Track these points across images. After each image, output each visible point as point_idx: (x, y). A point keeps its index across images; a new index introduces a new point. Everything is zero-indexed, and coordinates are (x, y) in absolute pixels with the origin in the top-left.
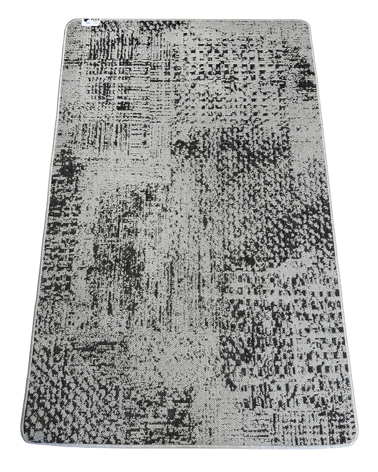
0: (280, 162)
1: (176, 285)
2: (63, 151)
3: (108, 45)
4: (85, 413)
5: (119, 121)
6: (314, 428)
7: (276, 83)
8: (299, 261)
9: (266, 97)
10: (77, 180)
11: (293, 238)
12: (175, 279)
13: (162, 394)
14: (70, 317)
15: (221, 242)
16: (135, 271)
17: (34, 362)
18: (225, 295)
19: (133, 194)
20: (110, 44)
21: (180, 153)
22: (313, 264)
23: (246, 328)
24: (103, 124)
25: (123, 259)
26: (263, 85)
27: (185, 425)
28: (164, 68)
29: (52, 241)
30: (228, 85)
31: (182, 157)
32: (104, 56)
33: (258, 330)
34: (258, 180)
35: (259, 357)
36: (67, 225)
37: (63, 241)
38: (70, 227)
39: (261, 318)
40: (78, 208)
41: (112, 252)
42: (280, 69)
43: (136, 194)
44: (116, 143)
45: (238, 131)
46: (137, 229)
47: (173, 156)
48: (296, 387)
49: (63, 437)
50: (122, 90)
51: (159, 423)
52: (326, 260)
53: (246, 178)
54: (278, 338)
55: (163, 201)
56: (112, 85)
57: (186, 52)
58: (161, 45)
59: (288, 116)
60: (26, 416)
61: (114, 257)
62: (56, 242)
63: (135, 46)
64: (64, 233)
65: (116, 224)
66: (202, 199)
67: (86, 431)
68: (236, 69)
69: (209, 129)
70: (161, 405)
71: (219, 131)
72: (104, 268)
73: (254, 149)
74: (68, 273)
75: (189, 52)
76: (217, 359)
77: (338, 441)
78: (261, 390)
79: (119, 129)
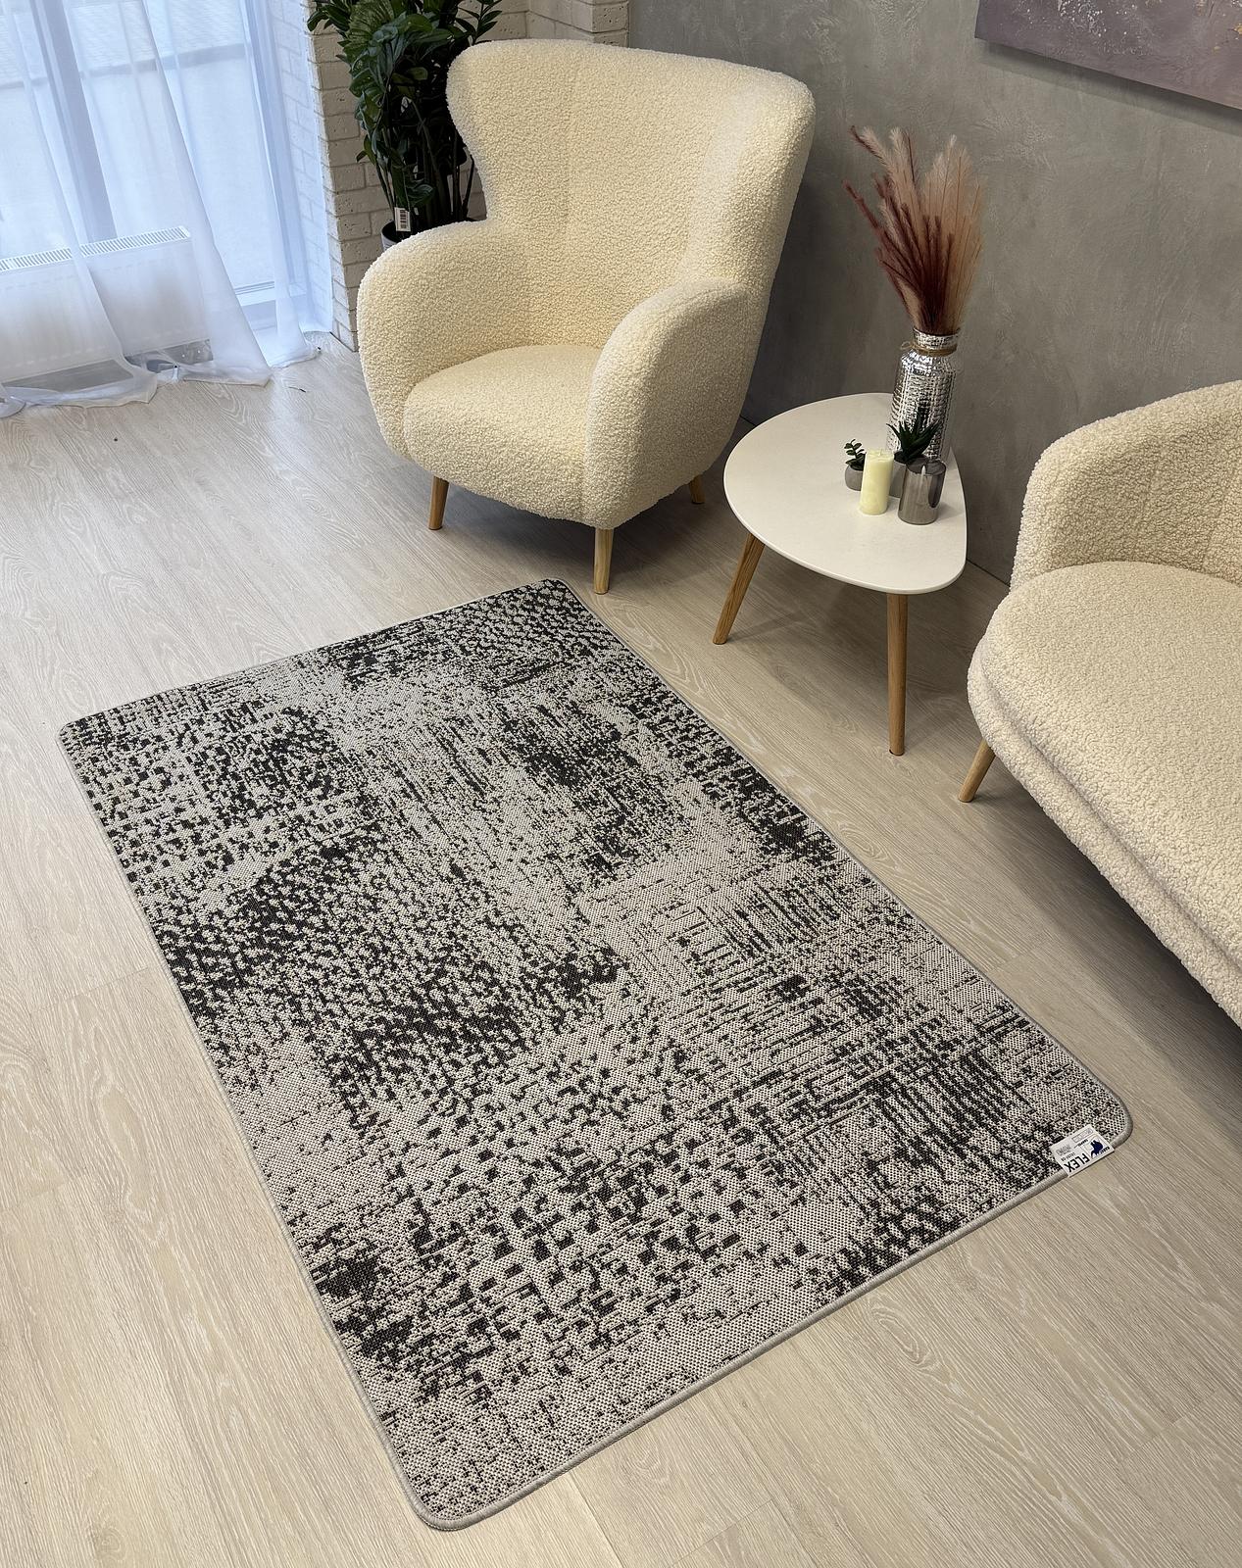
1: (455, 773)
3: (970, 1110)
4: (495, 623)
5: (772, 955)
6: (135, 719)
8: (228, 891)
9: (456, 1181)
10: (756, 829)
12: (461, 779)
13: (396, 670)
14: (598, 683)
15: (407, 856)
16: (540, 762)
17: (607, 633)
18: (356, 793)
21: (593, 957)
22: (197, 899)
24: (800, 935)
25: (573, 768)
26: (479, 1210)
27: (344, 658)
28: (778, 1121)
29: (712, 743)
32: (952, 1078)
33: (272, 778)
34: (381, 984)
35: (258, 752)
37: (695, 748)
38: (701, 768)
39: (275, 793)
40: (714, 795)
41: (600, 768)
42: (452, 1291)
43: (627, 854)
44: (741, 914)
46: (581, 810)
48: (180, 744)
49: (507, 596)
50: (828, 1021)
54: (233, 782)
55: (565, 867)
56: (859, 1018)
57: (756, 1194)
58: (837, 1180)
59: (369, 1159)
61: (591, 763)
62: (704, 743)
63: (902, 1144)
64: (703, 757)
65: (626, 802)
66: (487, 901)
68: (584, 1216)
69: (558, 1033)
70: (391, 662)
71: (533, 1039)
72: (596, 746)
74: (648, 720)
75: (747, 1199)
76: (330, 727)
77: (89, 719)
78: (238, 724)
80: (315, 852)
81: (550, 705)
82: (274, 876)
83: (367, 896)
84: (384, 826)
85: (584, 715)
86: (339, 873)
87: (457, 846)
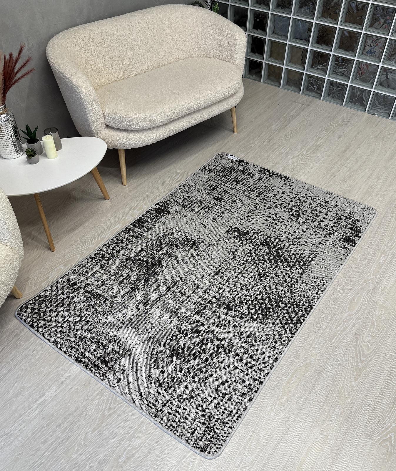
0: (295, 269)
1: (170, 293)
2: (166, 202)
3: (234, 170)
4: (59, 322)
5: (209, 204)
6: (189, 427)
7: (327, 230)
8: (263, 327)
10: (161, 217)
11: (270, 312)
12: (172, 290)
13: (110, 342)
14: (96, 273)
15: (219, 288)
16: (152, 273)
17: (57, 282)
18: (196, 316)
19: (186, 238)
20: (236, 170)
21: (232, 233)
22: (273, 334)
23: (194, 341)
25: (151, 264)
26: (317, 228)
27: (107, 366)
28: (258, 193)
29: (121, 236)
30: (292, 217)
31: (232, 236)
33: (201, 346)
34: (272, 271)
35: (188, 361)
36: (136, 233)
38: (137, 235)
39: (209, 341)
40: (149, 229)
41: (148, 257)
42: (337, 225)
43: (187, 239)
44: (198, 212)
45: (280, 241)
46: (173, 254)
47: (226, 233)
48: (198, 394)
49: (35, 325)
50: (224, 192)
51: (94, 355)
52: (283, 337)
53: (264, 266)
54: (210, 359)
55: (201, 250)
56: (220, 188)
57: (278, 192)
58: (266, 183)
59: (322, 250)
60: (27, 302)
61: (147, 260)
63: (250, 177)
64: (131, 236)
66: (226, 261)
67: (50, 330)
69: (261, 232)
70: (104, 347)
71: (266, 235)
72: (136, 262)
73: (283, 254)
74: (115, 254)
75: (281, 192)
76: (160, 345)
77: (199, 448)
78: (173, 380)
79: (205, 207)
80: (232, 313)
81: (117, 282)
82: (249, 318)
83: (242, 289)
84: (207, 301)
85: (118, 271)
86: (236, 301)
87: (206, 277)
